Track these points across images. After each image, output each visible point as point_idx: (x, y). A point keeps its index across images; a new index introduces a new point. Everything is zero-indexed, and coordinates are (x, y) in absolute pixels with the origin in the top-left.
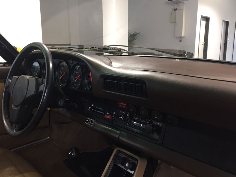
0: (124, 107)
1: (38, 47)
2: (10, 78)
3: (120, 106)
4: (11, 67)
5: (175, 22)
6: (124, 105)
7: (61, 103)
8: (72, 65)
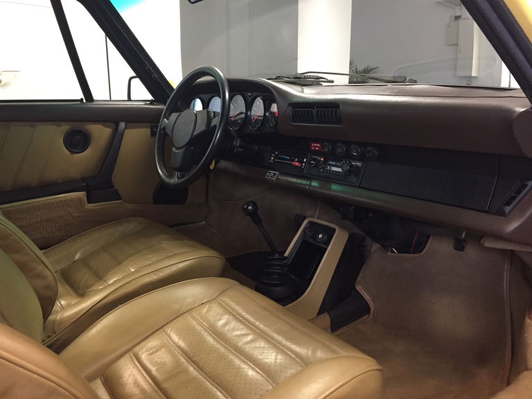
0: (317, 149)
1: (211, 72)
2: (165, 117)
3: (313, 148)
4: (165, 107)
5: (457, 45)
6: (317, 147)
7: (236, 143)
8: (250, 99)
